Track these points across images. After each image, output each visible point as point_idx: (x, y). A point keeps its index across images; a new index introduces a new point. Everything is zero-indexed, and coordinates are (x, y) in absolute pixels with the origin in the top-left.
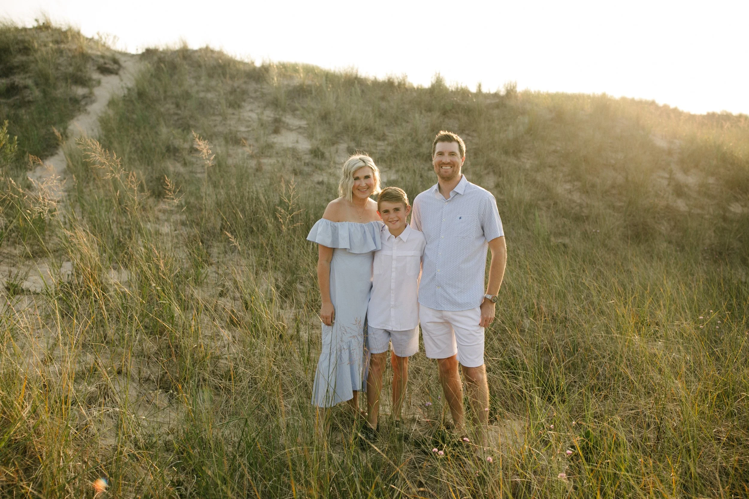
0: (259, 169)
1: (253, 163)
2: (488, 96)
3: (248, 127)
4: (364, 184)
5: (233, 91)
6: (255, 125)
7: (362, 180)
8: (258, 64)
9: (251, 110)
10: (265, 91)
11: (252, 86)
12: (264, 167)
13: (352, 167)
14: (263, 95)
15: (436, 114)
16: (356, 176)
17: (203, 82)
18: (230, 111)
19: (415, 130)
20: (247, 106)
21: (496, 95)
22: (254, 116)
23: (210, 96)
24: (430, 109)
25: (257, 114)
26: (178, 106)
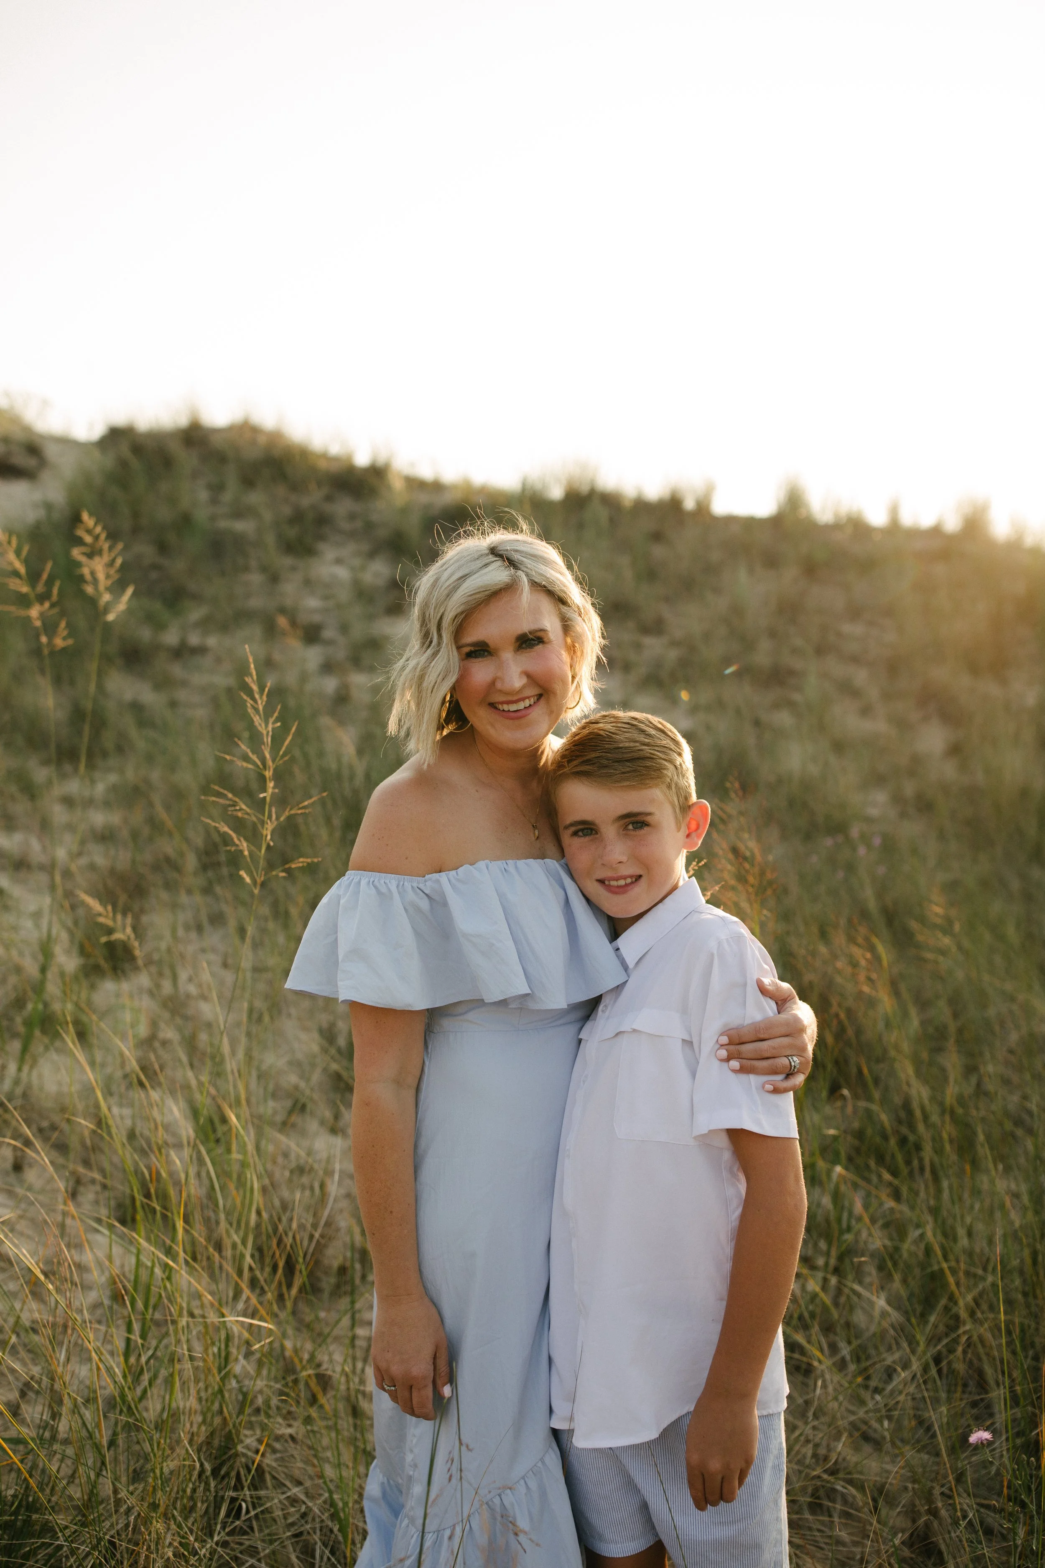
0: (342, 698)
1: (330, 685)
2: (915, 533)
3: (326, 598)
4: (515, 680)
5: (297, 517)
6: (344, 595)
7: (508, 655)
8: (362, 460)
9: (339, 561)
10: (375, 517)
11: (343, 507)
12: (355, 694)
13: (449, 596)
14: (369, 526)
15: (791, 573)
16: (473, 636)
17: (227, 496)
18: (288, 561)
19: (737, 610)
20: (329, 552)
21: (936, 531)
22: (342, 573)
23: (241, 526)
24: (772, 561)
25: (353, 569)
26: (163, 548)
